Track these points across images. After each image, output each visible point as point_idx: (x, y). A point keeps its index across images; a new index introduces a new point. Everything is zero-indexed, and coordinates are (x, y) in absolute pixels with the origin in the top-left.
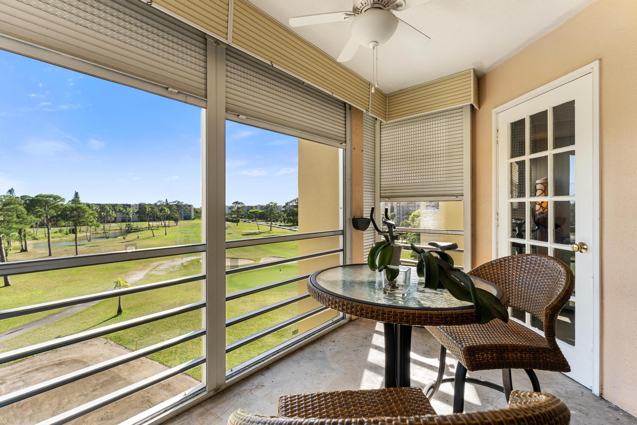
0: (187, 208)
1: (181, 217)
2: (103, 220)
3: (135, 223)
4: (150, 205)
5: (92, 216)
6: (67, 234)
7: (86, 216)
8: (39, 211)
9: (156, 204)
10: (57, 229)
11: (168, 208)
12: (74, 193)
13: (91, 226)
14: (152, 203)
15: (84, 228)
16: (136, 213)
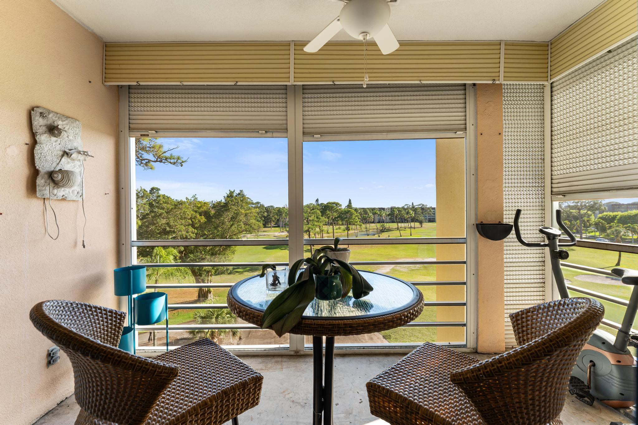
0: (430, 211)
1: (426, 219)
2: (365, 220)
3: (388, 224)
4: (398, 208)
5: (357, 218)
6: (344, 231)
7: (353, 217)
8: (329, 214)
9: (403, 208)
10: (337, 227)
11: (413, 211)
12: (349, 200)
13: (356, 225)
14: (400, 207)
15: (354, 227)
16: (389, 215)
